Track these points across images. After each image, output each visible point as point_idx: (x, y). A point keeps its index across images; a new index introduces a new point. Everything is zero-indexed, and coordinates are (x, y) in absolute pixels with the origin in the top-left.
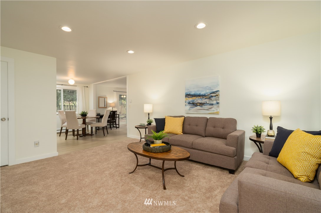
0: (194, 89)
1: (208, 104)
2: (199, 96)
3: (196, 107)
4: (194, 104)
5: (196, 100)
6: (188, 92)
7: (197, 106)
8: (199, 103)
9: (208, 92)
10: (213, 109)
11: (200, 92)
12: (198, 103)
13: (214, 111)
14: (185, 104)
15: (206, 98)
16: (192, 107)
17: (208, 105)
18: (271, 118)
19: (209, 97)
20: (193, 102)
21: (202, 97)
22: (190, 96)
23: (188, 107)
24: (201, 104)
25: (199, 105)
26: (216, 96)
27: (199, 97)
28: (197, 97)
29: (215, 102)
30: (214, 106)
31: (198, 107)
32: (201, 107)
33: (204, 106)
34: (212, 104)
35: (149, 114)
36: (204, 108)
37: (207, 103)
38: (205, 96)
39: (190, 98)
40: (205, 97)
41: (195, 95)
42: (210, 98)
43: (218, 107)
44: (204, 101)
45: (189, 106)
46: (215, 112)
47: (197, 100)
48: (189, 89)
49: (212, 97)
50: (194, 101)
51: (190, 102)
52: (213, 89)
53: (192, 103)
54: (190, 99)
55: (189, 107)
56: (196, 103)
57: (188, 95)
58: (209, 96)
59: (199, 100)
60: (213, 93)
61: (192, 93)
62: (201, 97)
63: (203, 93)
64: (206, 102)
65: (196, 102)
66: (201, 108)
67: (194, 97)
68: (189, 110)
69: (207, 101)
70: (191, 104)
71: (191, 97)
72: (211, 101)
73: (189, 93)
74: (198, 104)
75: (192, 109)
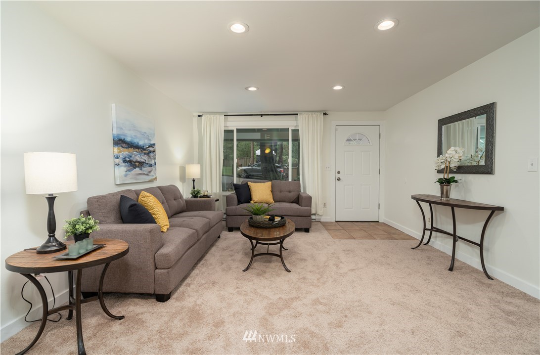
0: (130, 130)
1: (147, 164)
2: (137, 147)
3: (135, 170)
4: (132, 163)
5: (133, 156)
6: (122, 135)
7: (135, 168)
8: (138, 162)
9: (146, 142)
10: (152, 173)
11: (138, 140)
12: (136, 162)
13: (153, 176)
15: (145, 154)
16: (129, 168)
17: (147, 166)
18: (194, 181)
19: (147, 152)
22: (124, 145)
23: (122, 170)
24: (141, 164)
25: (138, 166)
26: (154, 151)
27: (137, 150)
28: (135, 150)
29: (152, 162)
30: (152, 167)
31: (137, 170)
32: (141, 169)
33: (144, 167)
34: (151, 165)
36: (144, 171)
37: (147, 162)
38: (144, 149)
39: (125, 149)
40: (145, 152)
41: (131, 143)
42: (148, 154)
43: (156, 169)
44: (143, 158)
45: (125, 166)
47: (135, 155)
48: (121, 128)
49: (150, 152)
50: (131, 157)
51: (126, 157)
52: (150, 140)
54: (126, 152)
55: (125, 169)
56: (134, 160)
57: (120, 142)
58: (147, 150)
59: (137, 156)
60: (151, 146)
61: (128, 139)
62: (140, 150)
63: (141, 143)
64: (146, 160)
65: (134, 158)
66: (140, 172)
67: (131, 147)
68: (126, 176)
69: (146, 158)
70: (127, 162)
71: (126, 148)
72: (150, 159)
73: (122, 138)
74: (137, 164)
75: (129, 173)
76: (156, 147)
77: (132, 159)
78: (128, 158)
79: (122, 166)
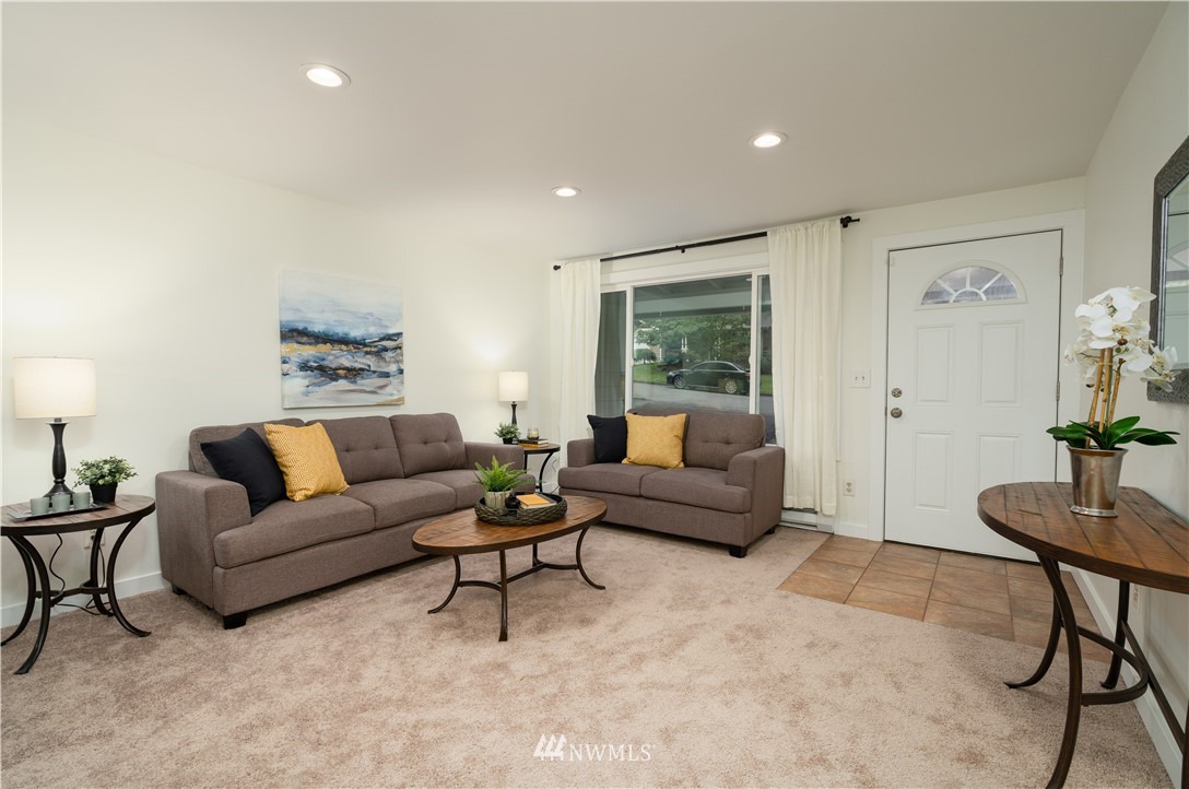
0: (323, 312)
1: (374, 372)
2: (343, 341)
3: (334, 383)
4: (325, 371)
5: (331, 358)
6: (298, 322)
7: (336, 380)
8: (344, 369)
9: (371, 331)
10: (389, 390)
11: (346, 330)
12: (340, 369)
13: (391, 395)
14: (277, 367)
15: (367, 353)
16: (316, 381)
17: (375, 375)
19: (376, 349)
20: (322, 363)
21: (355, 348)
22: (305, 339)
23: (299, 382)
24: (353, 373)
25: (346, 377)
26: (396, 348)
27: (344, 347)
28: (337, 347)
29: (393, 368)
30: (391, 379)
31: (342, 384)
32: (352, 382)
33: (363, 378)
34: (387, 375)
36: (362, 385)
37: (372, 369)
38: (365, 345)
39: (308, 347)
40: (365, 349)
41: (326, 335)
42: (380, 354)
43: (402, 383)
44: (361, 361)
45: (305, 377)
46: (395, 397)
47: (337, 357)
48: (298, 310)
49: (386, 349)
50: (324, 359)
51: (308, 361)
52: (386, 327)
53: (316, 368)
54: (309, 352)
55: (306, 382)
56: (333, 366)
57: (291, 334)
58: (376, 346)
59: (342, 358)
60: (389, 337)
61: (317, 328)
62: (351, 347)
63: (355, 333)
64: (369, 366)
65: (331, 362)
66: (352, 387)
67: (325, 343)
68: (307, 394)
69: (371, 361)
70: (311, 369)
71: (310, 344)
72: (382, 364)
73: (301, 326)
74: (341, 372)
75: (317, 389)
76: (406, 341)
77: (325, 363)
78: (315, 362)
79: (296, 376)
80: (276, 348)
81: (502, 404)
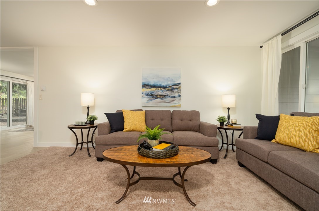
0: (153, 78)
1: (170, 96)
2: (160, 87)
3: (156, 100)
4: (154, 96)
5: (155, 92)
6: (146, 82)
7: (157, 99)
8: (159, 95)
9: (170, 83)
10: (175, 102)
11: (160, 83)
12: (158, 95)
13: (176, 104)
14: (141, 95)
15: (167, 90)
16: (151, 99)
17: (170, 97)
18: (229, 109)
19: (170, 89)
20: (152, 94)
21: (163, 89)
22: (148, 87)
23: (146, 99)
24: (162, 97)
25: (160, 98)
26: (178, 88)
27: (160, 89)
28: (157, 89)
29: (177, 95)
30: (176, 98)
31: (159, 100)
32: (162, 99)
33: (166, 98)
34: (174, 97)
35: (88, 108)
36: (165, 100)
37: (169, 95)
38: (167, 88)
40: (167, 89)
41: (154, 85)
42: (172, 90)
43: (180, 100)
44: (165, 93)
45: (147, 98)
46: (177, 104)
47: (157, 92)
48: (146, 79)
49: (174, 89)
50: (153, 93)
51: (148, 93)
52: (175, 81)
53: (151, 95)
54: (149, 90)
55: (148, 99)
56: (156, 95)
57: (145, 86)
58: (170, 88)
59: (159, 92)
60: (175, 85)
61: (151, 83)
62: (162, 88)
63: (164, 84)
64: (168, 94)
65: (155, 93)
66: (162, 101)
67: (154, 88)
68: (148, 103)
69: (169, 93)
70: (149, 95)
71: (149, 88)
72: (173, 93)
73: (147, 83)
75: (151, 101)
76: (182, 86)
77: (153, 94)
78: (150, 93)
79: (145, 98)
80: (140, 90)
81: (224, 108)
